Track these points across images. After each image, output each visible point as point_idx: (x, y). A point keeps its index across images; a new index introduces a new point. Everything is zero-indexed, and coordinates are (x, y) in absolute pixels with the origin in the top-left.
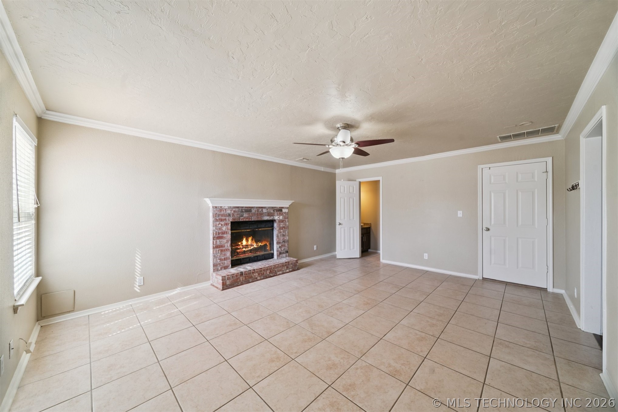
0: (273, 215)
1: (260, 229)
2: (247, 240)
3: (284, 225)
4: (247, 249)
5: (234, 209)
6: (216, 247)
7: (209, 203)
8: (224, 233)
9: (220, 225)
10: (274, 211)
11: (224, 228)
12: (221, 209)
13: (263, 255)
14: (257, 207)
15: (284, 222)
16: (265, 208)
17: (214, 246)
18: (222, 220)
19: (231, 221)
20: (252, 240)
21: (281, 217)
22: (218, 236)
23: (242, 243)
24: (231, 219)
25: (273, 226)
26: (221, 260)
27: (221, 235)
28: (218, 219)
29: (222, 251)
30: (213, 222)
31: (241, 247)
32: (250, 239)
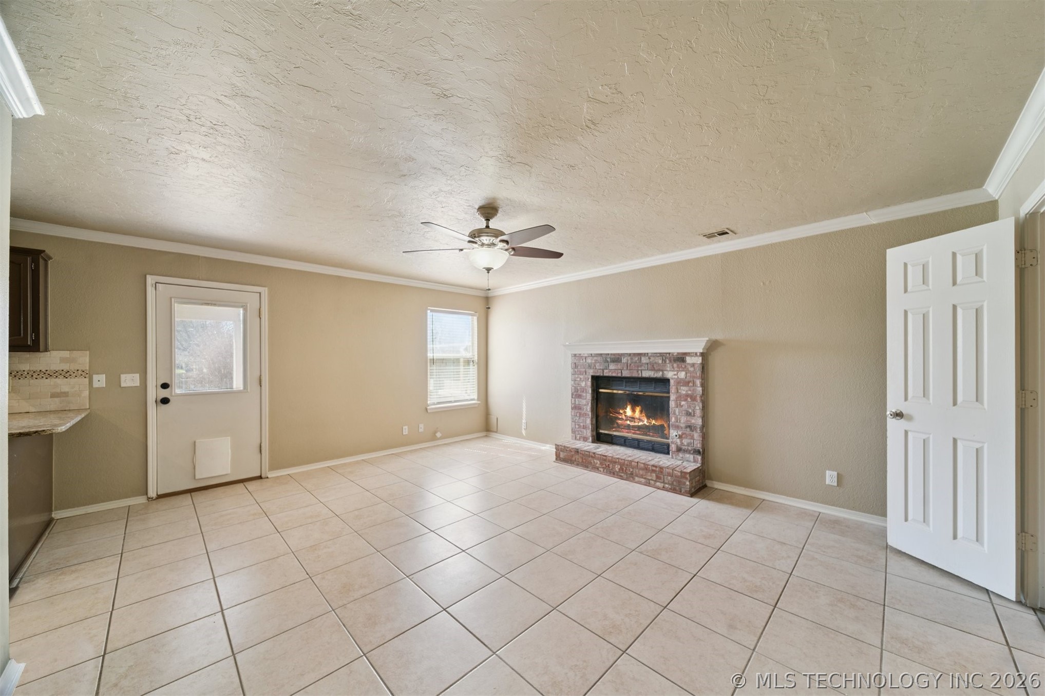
0: (662, 368)
1: (644, 393)
2: (634, 411)
3: (689, 392)
4: (632, 424)
5: (596, 358)
7: (568, 351)
8: (583, 390)
9: (579, 380)
10: (664, 361)
11: (583, 384)
12: (580, 357)
14: (630, 355)
15: (691, 384)
16: (645, 354)
17: (573, 405)
18: (581, 372)
20: (641, 412)
21: (682, 375)
22: (577, 394)
23: (625, 412)
24: (591, 372)
25: (667, 391)
26: (579, 426)
28: (577, 370)
29: (581, 414)
30: (572, 374)
31: (624, 417)
32: (638, 409)
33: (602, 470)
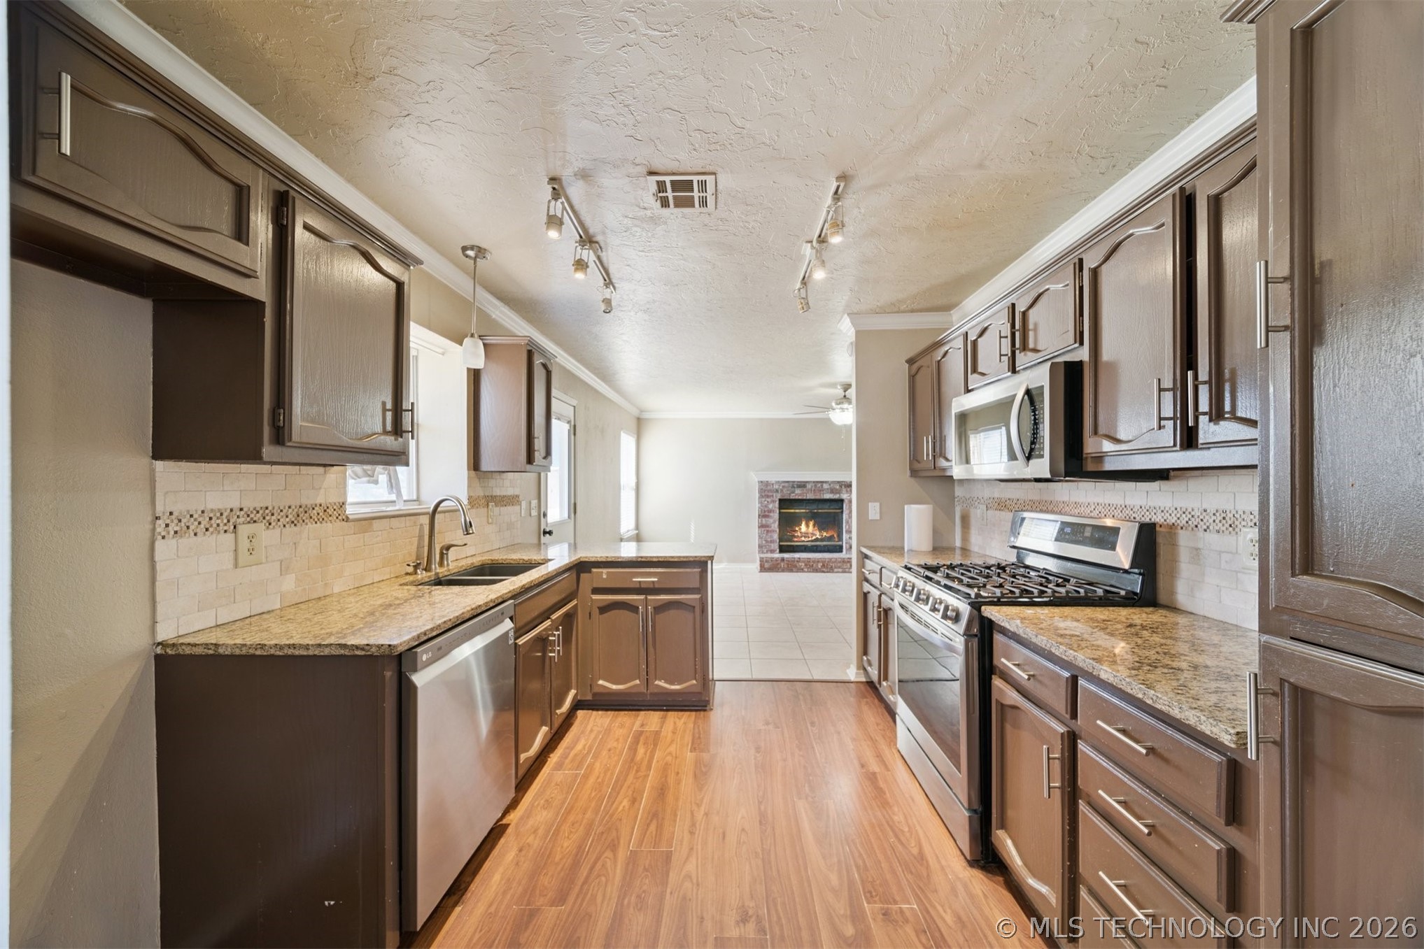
0: (839, 492)
1: (820, 511)
2: (807, 526)
5: (783, 484)
6: (761, 526)
7: (755, 479)
8: (770, 511)
9: (766, 502)
10: (841, 486)
11: (771, 506)
12: (767, 484)
13: (825, 546)
14: (814, 482)
16: (826, 482)
18: (768, 496)
19: (779, 497)
20: (814, 526)
22: (764, 515)
23: (800, 529)
24: (779, 496)
25: (842, 508)
26: (766, 541)
27: (767, 513)
28: (763, 494)
29: (768, 531)
30: (759, 498)
32: (811, 524)
33: (806, 570)
